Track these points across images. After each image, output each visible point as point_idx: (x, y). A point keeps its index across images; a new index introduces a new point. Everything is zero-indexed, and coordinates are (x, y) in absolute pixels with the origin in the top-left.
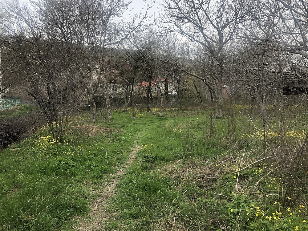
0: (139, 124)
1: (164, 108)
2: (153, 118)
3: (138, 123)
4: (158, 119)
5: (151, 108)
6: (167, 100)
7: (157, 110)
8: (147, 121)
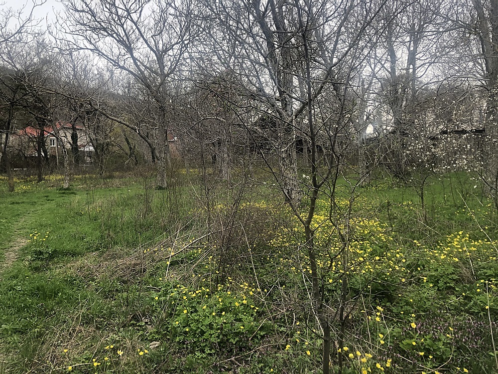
0: (23, 202)
1: (70, 174)
2: (49, 192)
3: (20, 201)
4: (60, 193)
5: (46, 176)
6: (77, 161)
7: (58, 178)
8: (39, 198)
